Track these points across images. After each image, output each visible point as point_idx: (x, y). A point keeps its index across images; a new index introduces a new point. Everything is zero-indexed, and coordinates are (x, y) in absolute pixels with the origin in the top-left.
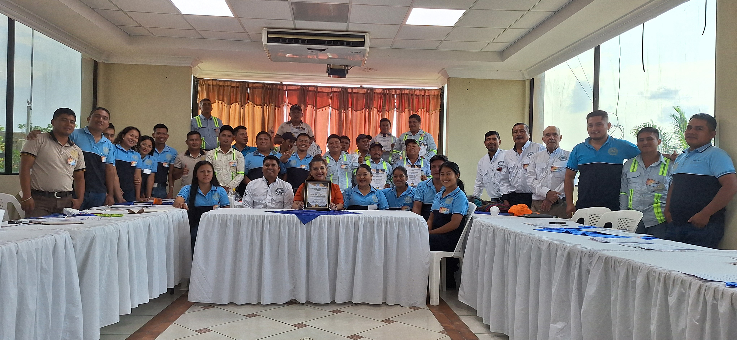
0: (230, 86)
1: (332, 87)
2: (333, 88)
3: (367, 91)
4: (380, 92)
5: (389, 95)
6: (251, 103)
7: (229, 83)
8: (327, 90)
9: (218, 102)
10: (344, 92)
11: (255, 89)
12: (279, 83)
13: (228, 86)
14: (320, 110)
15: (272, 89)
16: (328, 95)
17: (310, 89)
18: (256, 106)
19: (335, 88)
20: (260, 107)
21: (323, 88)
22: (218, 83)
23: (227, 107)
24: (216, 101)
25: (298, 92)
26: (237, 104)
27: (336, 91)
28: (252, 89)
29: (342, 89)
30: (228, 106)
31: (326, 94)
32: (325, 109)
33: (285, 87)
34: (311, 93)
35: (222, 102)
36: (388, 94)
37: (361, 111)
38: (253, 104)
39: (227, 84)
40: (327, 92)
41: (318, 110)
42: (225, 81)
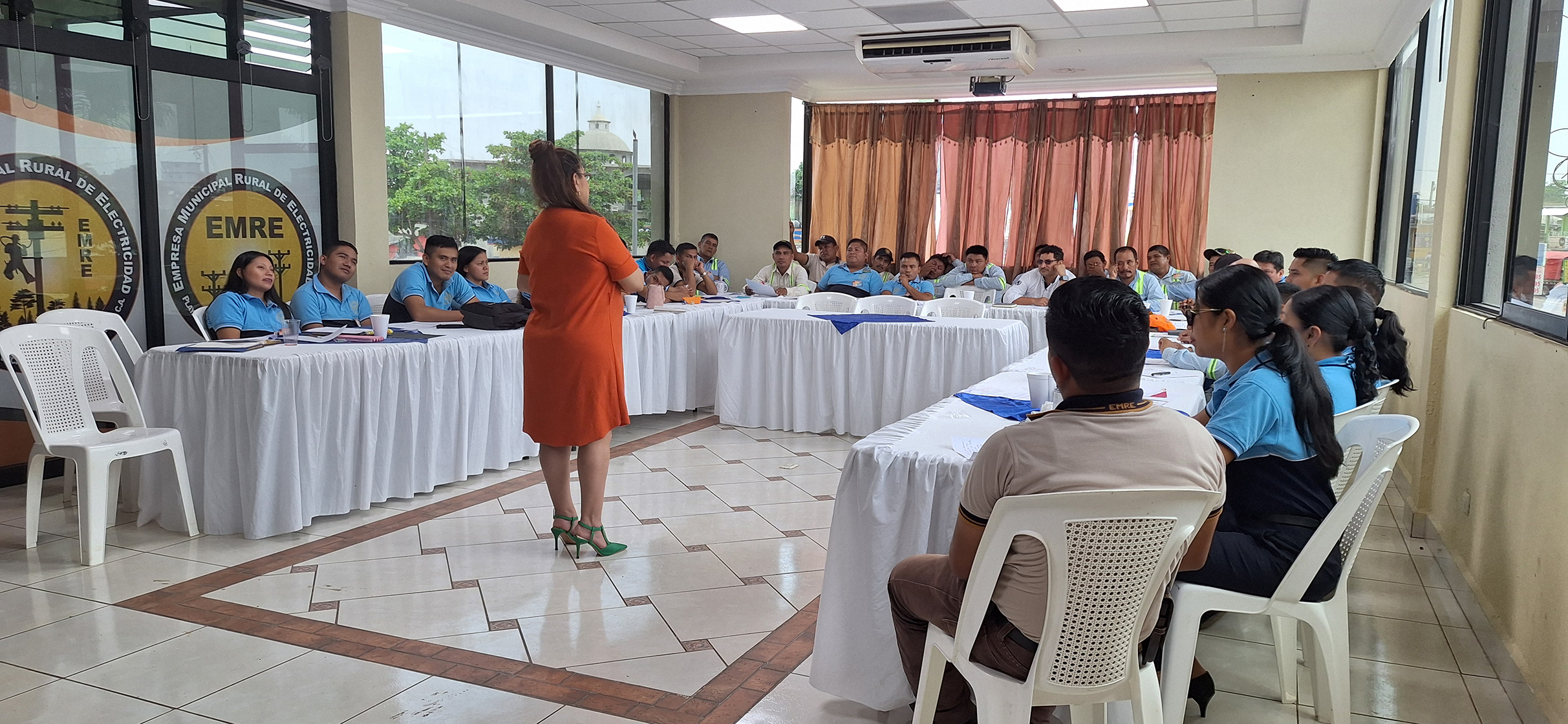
0: (856, 113)
1: (1018, 102)
2: (1020, 104)
3: (1082, 105)
4: (1107, 104)
5: (1123, 108)
6: (886, 139)
7: (854, 108)
8: (1010, 108)
9: (839, 141)
10: (1038, 110)
11: (893, 114)
12: (933, 101)
13: (853, 113)
14: (999, 143)
15: (918, 113)
16: (1011, 117)
17: (982, 108)
18: (893, 143)
19: (1024, 104)
20: (899, 144)
21: (1003, 105)
22: (839, 109)
23: (850, 147)
24: (836, 139)
25: (961, 114)
26: (866, 141)
27: (1026, 108)
28: (888, 116)
29: (1035, 105)
30: (852, 145)
31: (1009, 114)
32: (1006, 142)
33: (940, 107)
34: (982, 115)
35: (844, 140)
36: (1121, 106)
37: (1070, 142)
38: (888, 140)
39: (851, 111)
40: (1009, 110)
41: (994, 144)
42: (848, 105)
